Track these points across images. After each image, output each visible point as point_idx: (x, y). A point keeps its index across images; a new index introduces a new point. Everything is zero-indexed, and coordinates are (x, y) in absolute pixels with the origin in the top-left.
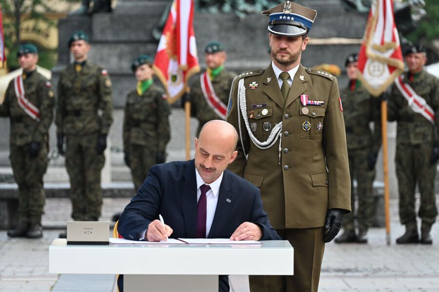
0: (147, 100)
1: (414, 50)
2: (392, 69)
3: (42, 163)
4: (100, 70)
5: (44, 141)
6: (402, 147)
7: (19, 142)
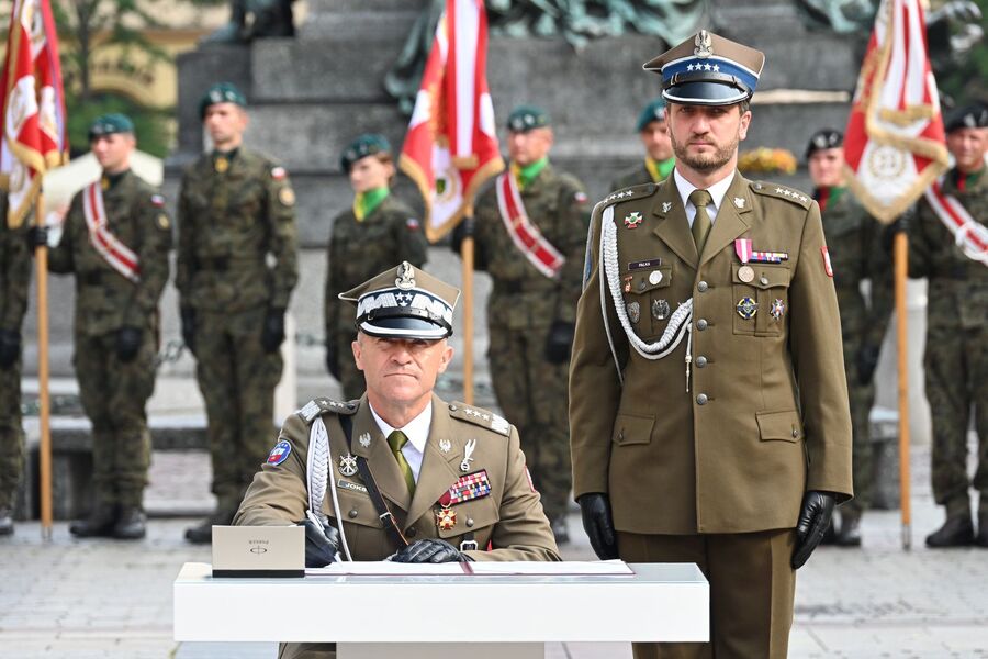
0: (373, 231)
1: (970, 121)
2: (922, 161)
3: (143, 375)
4: (269, 167)
5: (149, 326)
6: (939, 334)
7: (94, 328)
